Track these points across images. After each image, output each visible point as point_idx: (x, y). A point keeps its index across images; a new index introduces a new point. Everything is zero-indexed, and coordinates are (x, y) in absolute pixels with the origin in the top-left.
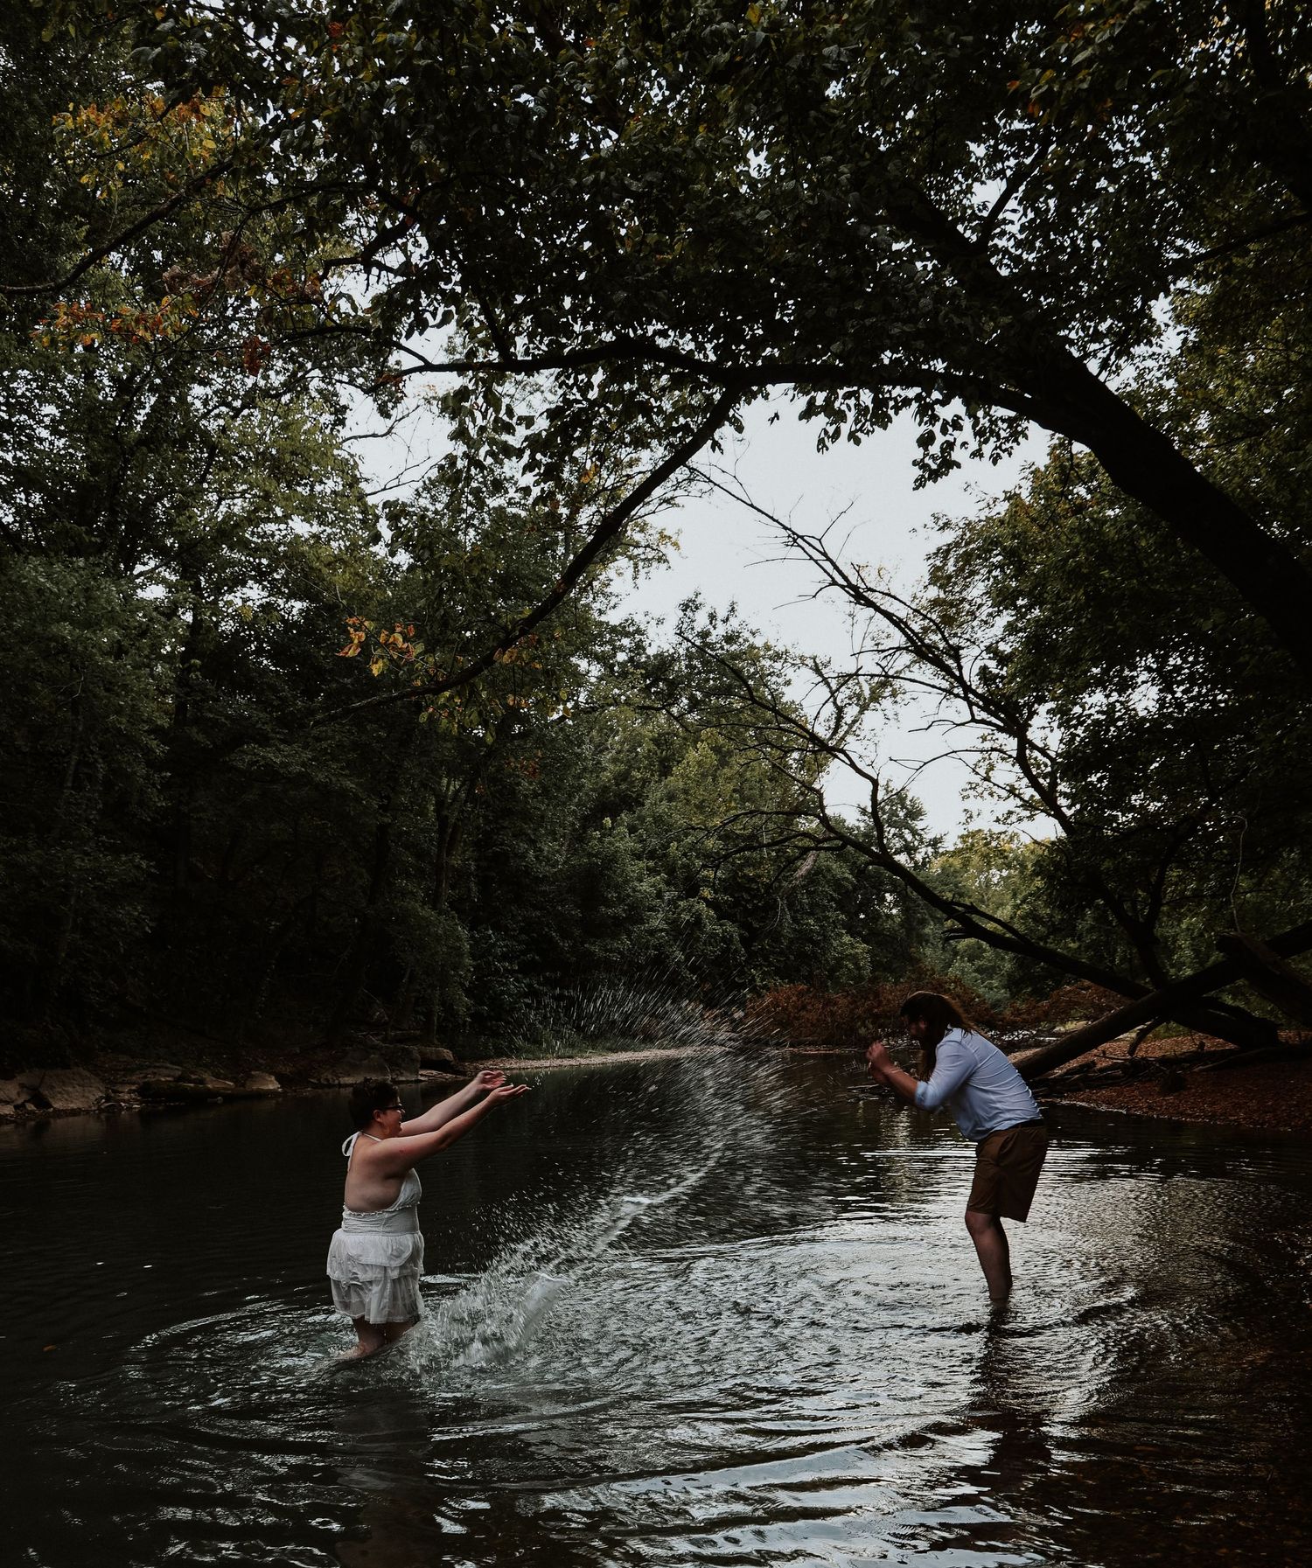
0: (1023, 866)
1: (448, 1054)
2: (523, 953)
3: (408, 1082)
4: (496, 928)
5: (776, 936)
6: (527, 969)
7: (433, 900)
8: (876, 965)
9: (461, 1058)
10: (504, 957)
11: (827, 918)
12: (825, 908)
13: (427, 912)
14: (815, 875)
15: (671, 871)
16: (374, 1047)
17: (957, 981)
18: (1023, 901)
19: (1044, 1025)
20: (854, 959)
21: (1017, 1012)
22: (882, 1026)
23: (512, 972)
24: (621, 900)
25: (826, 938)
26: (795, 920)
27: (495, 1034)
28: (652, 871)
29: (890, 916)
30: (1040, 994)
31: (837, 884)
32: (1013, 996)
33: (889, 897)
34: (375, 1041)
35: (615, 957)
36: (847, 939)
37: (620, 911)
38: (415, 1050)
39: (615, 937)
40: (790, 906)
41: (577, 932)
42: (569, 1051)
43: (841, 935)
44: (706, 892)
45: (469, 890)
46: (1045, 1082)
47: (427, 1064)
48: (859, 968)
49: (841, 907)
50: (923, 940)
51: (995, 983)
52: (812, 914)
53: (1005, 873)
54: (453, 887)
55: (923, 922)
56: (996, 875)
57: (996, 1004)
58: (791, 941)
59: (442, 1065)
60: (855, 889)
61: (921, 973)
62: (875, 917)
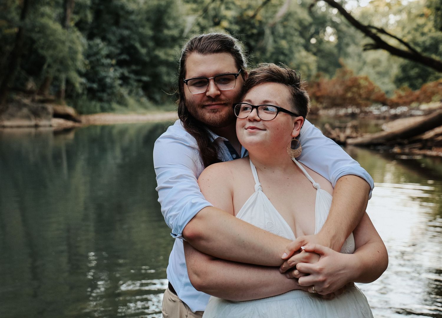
0: (409, 13)
1: (70, 110)
2: (120, 54)
3: (45, 126)
4: (104, 39)
5: (263, 50)
6: (121, 64)
7: (63, 20)
8: (319, 68)
9: (80, 113)
10: (108, 56)
11: (292, 41)
12: (292, 35)
13: (57, 27)
14: (287, 17)
15: (205, 10)
16: (25, 105)
17: (366, 79)
18: (409, 33)
19: (414, 105)
20: (307, 65)
21: (400, 97)
22: (321, 103)
23: (112, 66)
24: (176, 26)
25: (292, 52)
26: (275, 42)
27: (101, 100)
28: (195, 11)
29: (328, 42)
30: (413, 87)
31: (300, 22)
32: (398, 87)
33: (329, 30)
34: (27, 101)
35: (171, 59)
36: (304, 53)
37: (175, 32)
38: (50, 108)
39: (172, 47)
40: (273, 33)
41: (151, 44)
42: (142, 110)
43: (299, 51)
44: (225, 24)
45: (86, 16)
46: (421, 141)
47: (57, 115)
48: (309, 70)
49: (302, 35)
50: (346, 55)
51: (386, 80)
52: (284, 38)
53: (398, 18)
54: (76, 13)
55: (347, 45)
56: (393, 19)
57: (387, 92)
58: (273, 54)
59: (67, 117)
60: (311, 25)
61: (345, 73)
62: (320, 42)
